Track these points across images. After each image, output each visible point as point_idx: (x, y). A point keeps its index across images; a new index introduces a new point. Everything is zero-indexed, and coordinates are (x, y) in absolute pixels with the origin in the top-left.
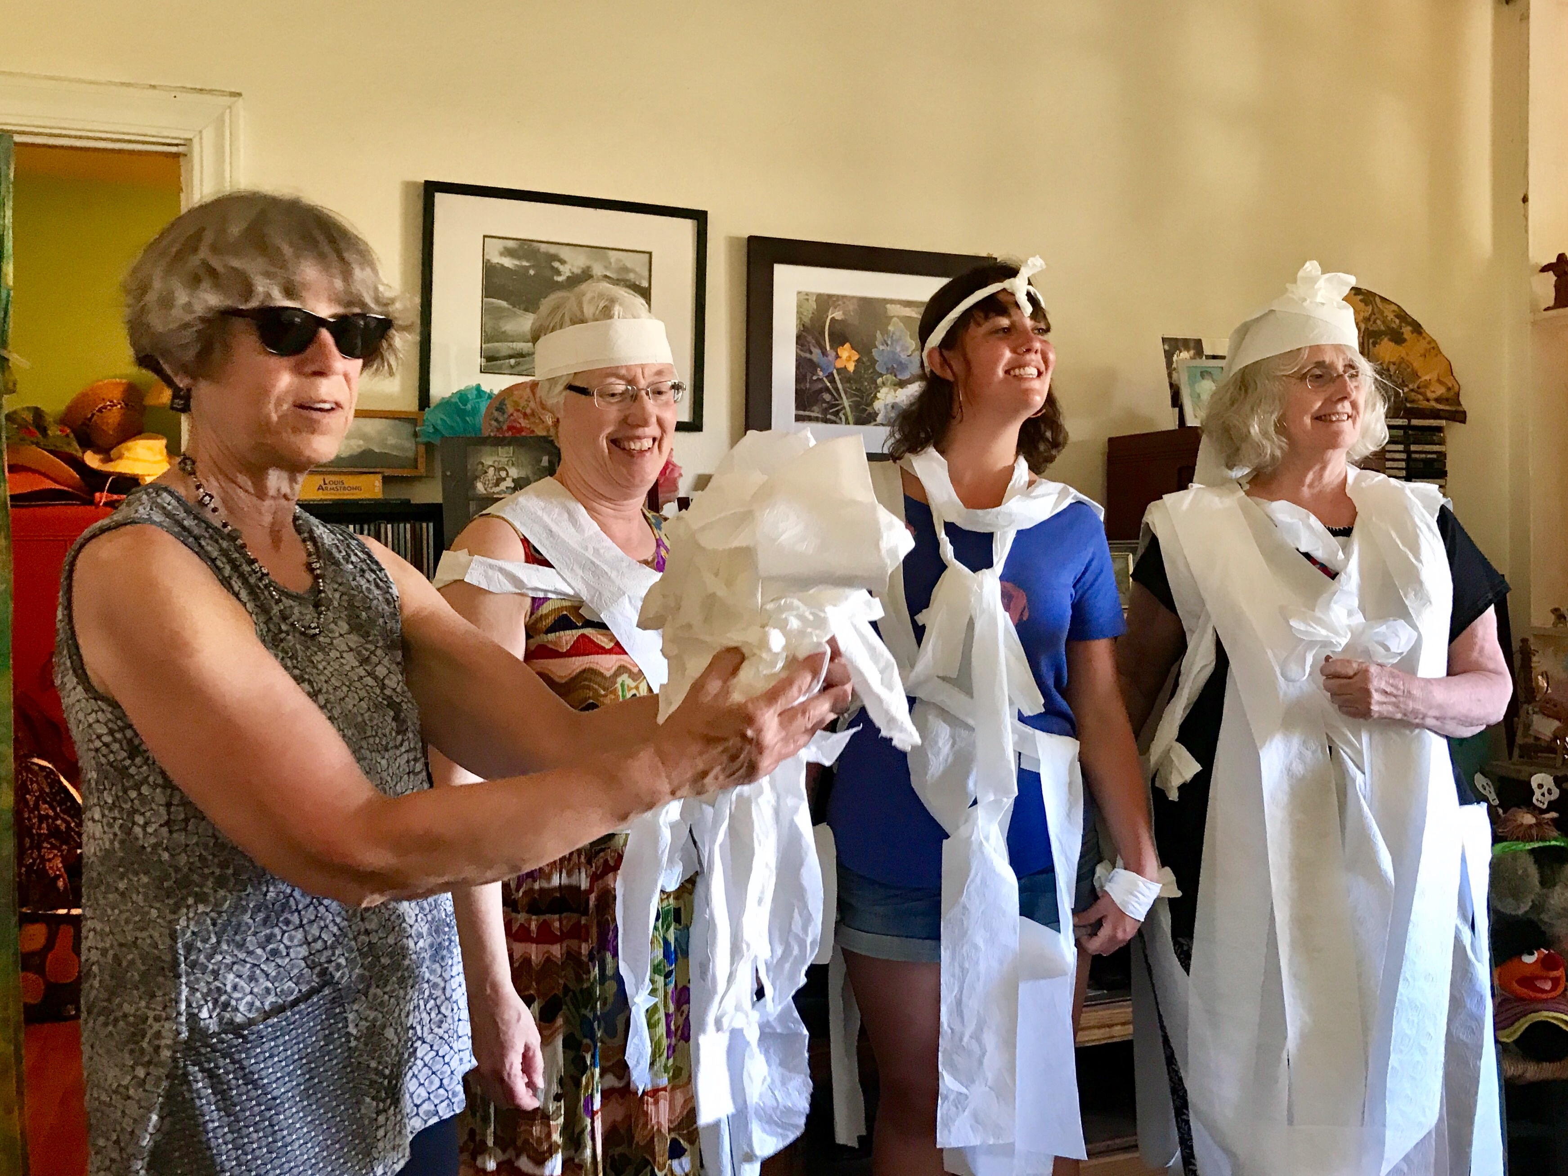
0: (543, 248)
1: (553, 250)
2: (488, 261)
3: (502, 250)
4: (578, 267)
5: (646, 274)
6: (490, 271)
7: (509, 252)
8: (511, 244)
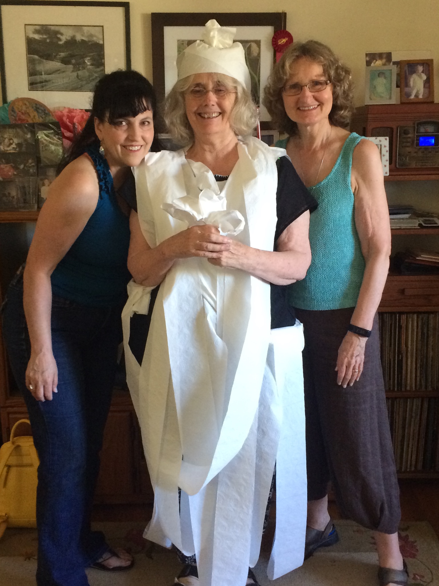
0: (53, 28)
1: (57, 28)
2: (28, 36)
3: (33, 30)
4: (69, 36)
5: (102, 37)
6: (30, 42)
7: (37, 32)
8: (38, 28)
